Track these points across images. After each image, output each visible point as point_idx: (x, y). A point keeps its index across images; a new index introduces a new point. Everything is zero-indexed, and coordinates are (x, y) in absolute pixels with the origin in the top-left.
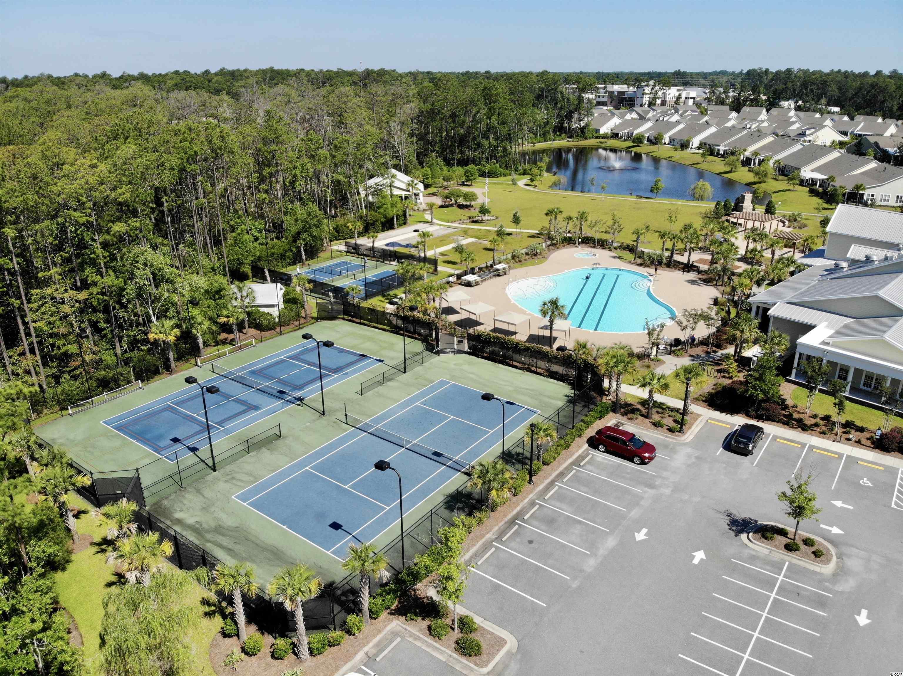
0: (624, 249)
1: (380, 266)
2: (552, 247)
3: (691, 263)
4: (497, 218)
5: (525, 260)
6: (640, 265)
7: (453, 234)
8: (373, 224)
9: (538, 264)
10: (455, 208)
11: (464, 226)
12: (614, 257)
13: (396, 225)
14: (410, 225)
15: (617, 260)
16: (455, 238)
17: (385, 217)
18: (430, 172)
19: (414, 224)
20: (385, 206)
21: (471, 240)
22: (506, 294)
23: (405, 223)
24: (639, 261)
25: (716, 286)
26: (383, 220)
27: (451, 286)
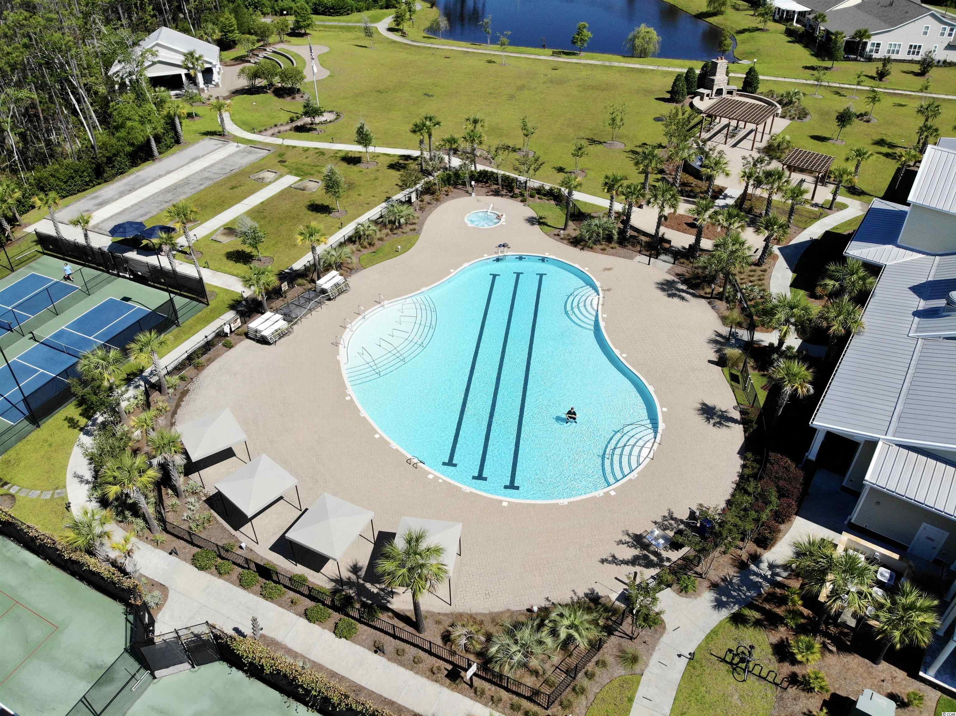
0: (545, 195)
1: (100, 285)
2: (427, 198)
3: (660, 234)
4: (338, 115)
5: (381, 239)
6: (576, 242)
7: (258, 167)
9: (405, 250)
10: (269, 96)
11: (279, 141)
12: (531, 221)
13: (156, 152)
14: (189, 144)
15: (537, 227)
16: (261, 175)
19: (196, 142)
21: (289, 180)
22: (338, 362)
23: (177, 141)
24: (573, 230)
25: (711, 298)
27: (229, 346)
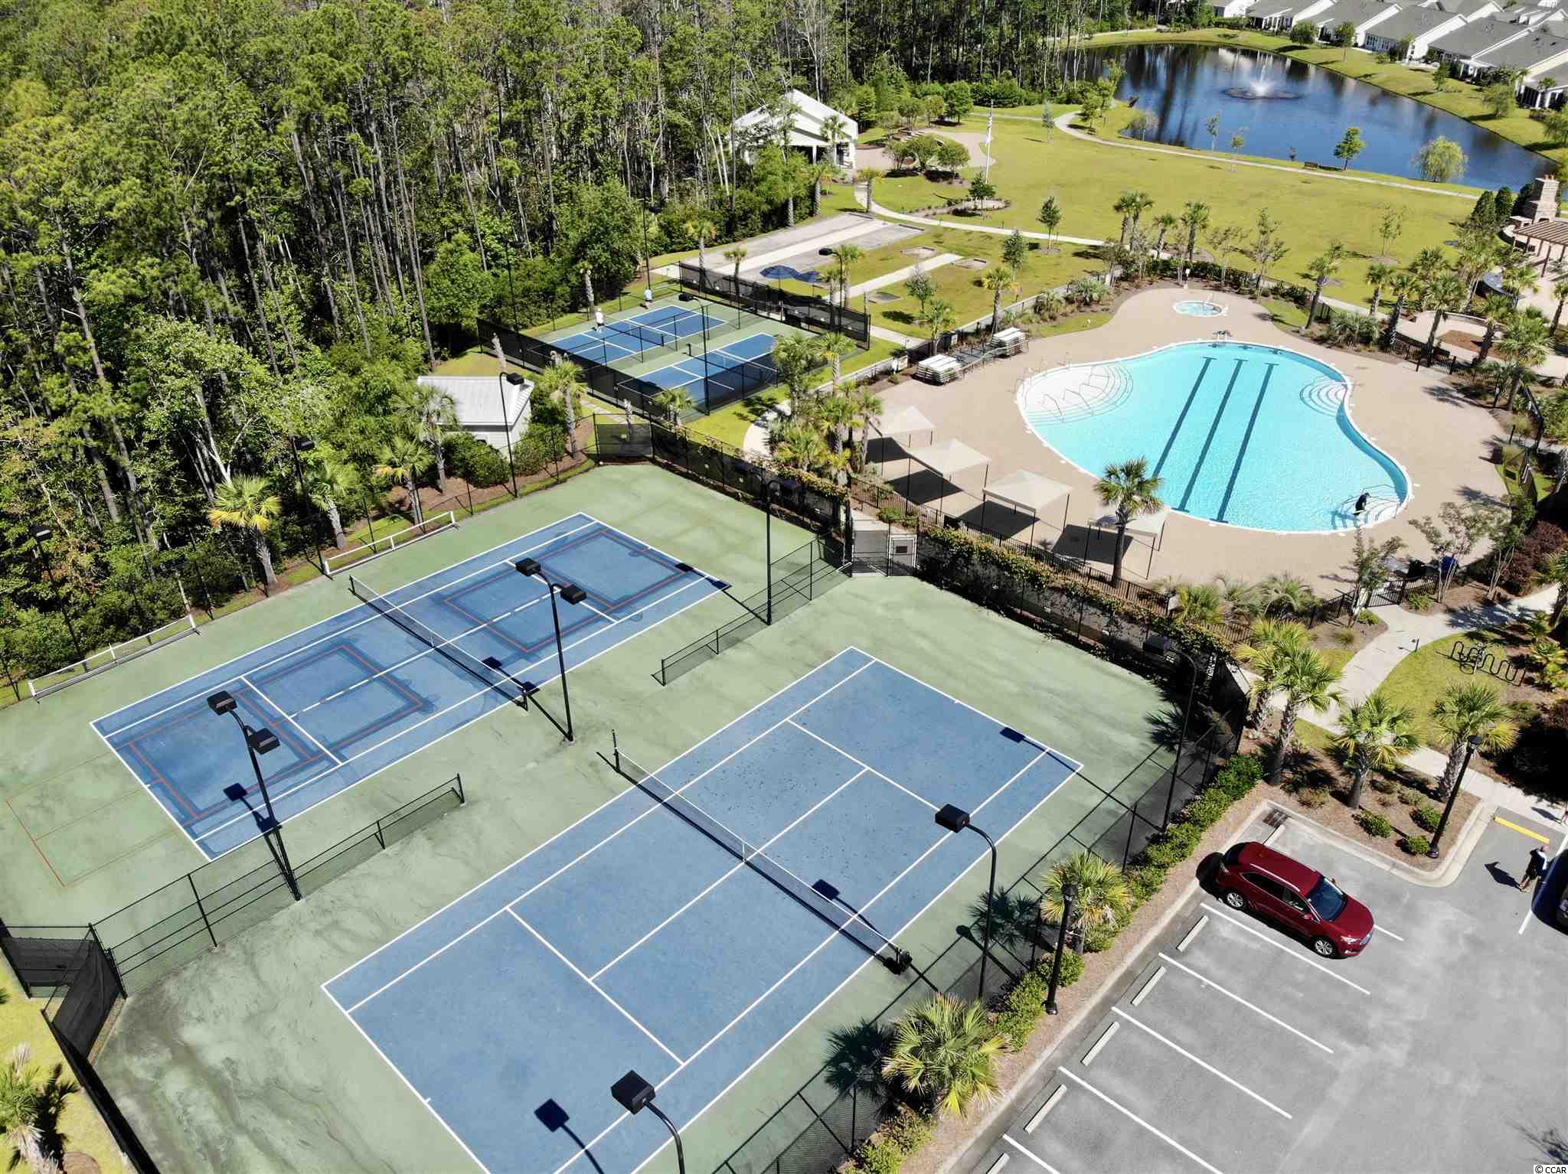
0: (1283, 295)
1: (748, 324)
2: (1125, 284)
3: (1435, 343)
4: (1008, 204)
5: (1065, 315)
6: (1321, 340)
7: (912, 244)
8: (745, 217)
9: (1094, 326)
10: (921, 178)
11: (936, 223)
12: (1263, 317)
13: (791, 219)
14: (822, 218)
15: (1269, 323)
16: (916, 251)
17: (770, 202)
18: (873, 97)
19: (832, 216)
20: (771, 178)
21: (948, 258)
22: (1016, 406)
23: (811, 214)
24: (1318, 329)
25: (1492, 407)
26: (765, 208)
27: (894, 382)
